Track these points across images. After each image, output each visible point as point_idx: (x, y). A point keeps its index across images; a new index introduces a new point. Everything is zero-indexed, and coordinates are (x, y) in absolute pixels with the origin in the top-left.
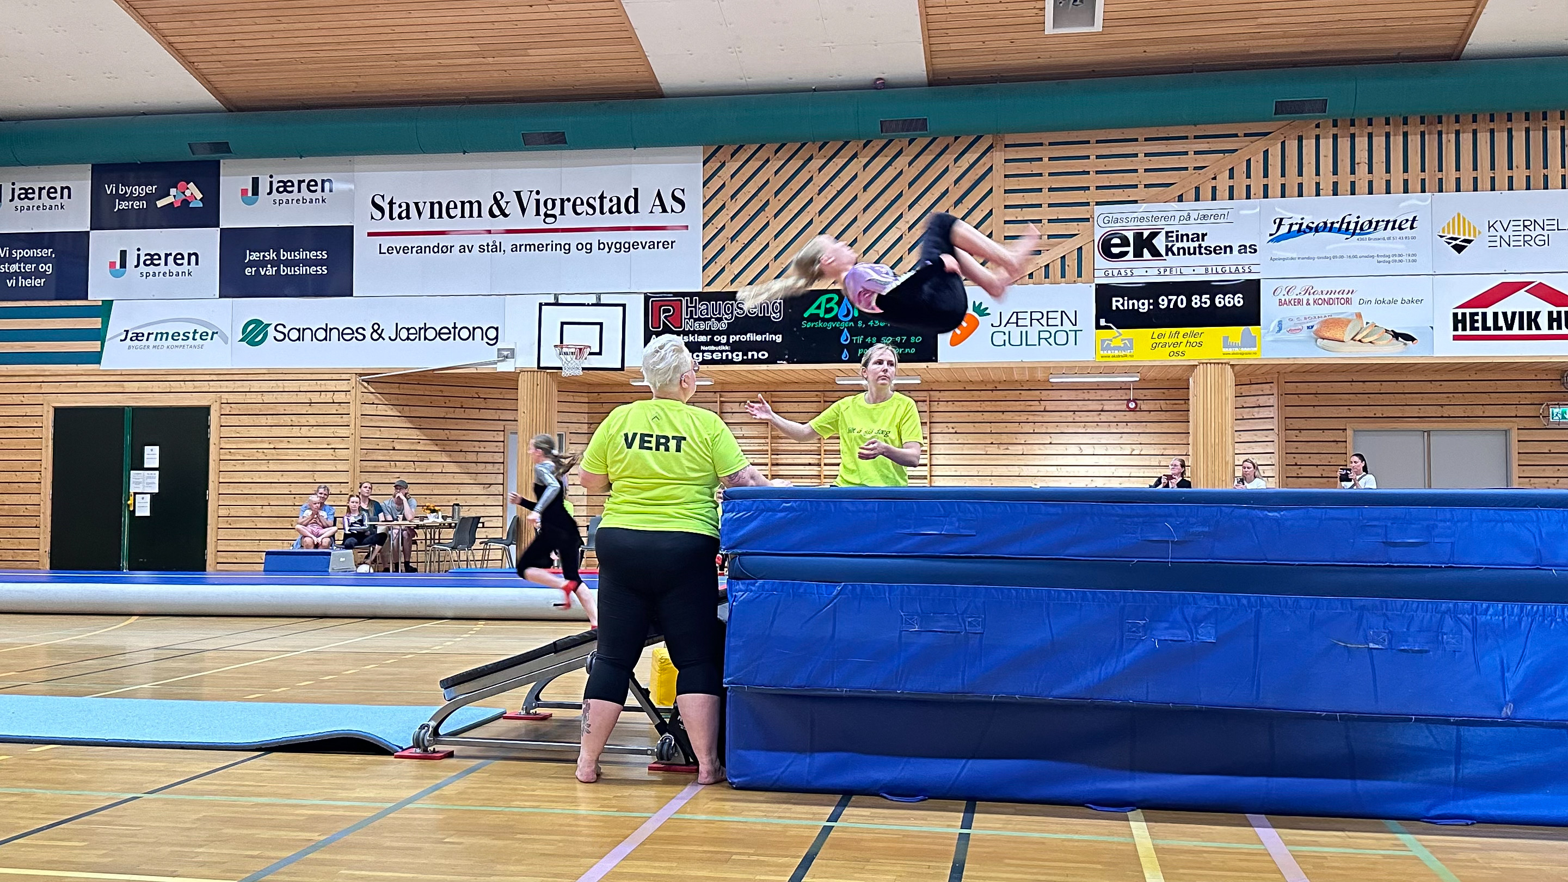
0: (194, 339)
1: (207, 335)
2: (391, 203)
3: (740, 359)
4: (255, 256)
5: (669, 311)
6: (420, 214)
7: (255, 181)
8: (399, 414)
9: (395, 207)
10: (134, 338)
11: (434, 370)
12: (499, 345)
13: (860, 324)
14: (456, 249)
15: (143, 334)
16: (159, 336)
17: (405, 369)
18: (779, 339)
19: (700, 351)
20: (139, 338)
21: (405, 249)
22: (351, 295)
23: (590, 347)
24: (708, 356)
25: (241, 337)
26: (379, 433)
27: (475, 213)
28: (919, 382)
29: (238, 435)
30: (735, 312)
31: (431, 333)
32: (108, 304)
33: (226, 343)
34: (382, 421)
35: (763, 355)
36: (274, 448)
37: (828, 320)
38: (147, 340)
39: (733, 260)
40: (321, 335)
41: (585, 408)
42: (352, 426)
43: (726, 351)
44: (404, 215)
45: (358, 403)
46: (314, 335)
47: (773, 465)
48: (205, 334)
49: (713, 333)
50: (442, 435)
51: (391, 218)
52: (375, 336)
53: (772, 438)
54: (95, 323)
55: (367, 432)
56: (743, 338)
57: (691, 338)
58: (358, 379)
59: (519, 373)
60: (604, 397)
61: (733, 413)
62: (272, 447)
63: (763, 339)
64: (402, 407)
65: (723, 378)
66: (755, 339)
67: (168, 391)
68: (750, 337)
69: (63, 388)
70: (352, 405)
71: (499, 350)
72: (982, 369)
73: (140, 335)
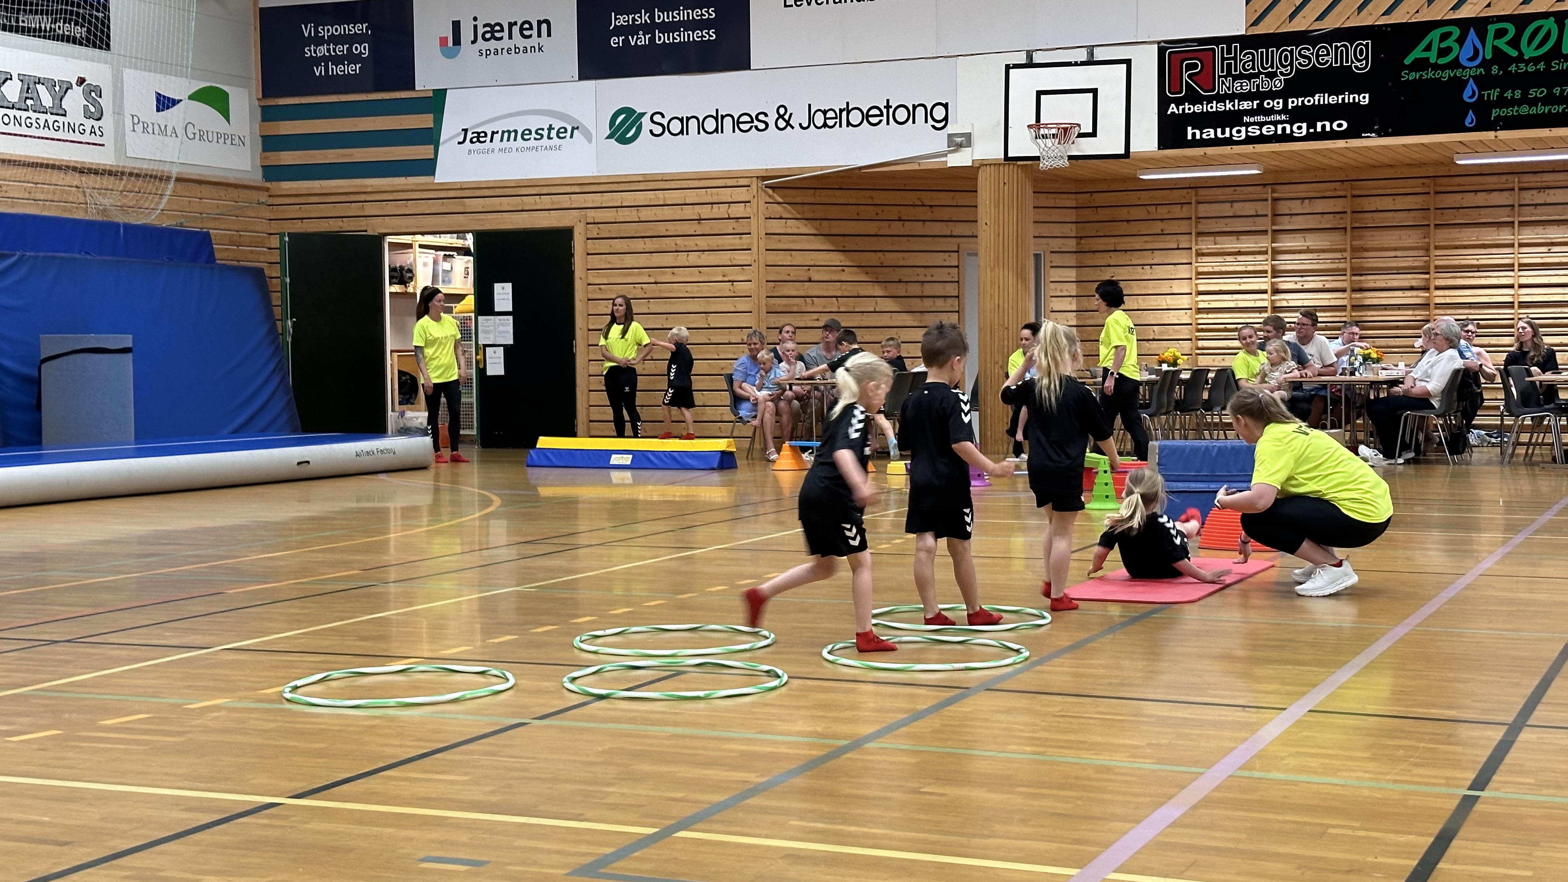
0: (549, 138)
1: (566, 131)
3: (1304, 133)
4: (622, 20)
5: (1195, 66)
8: (815, 232)
10: (475, 140)
11: (860, 168)
12: (950, 129)
13: (1495, 70)
15: (485, 133)
16: (506, 135)
17: (822, 168)
18: (1364, 99)
19: (1242, 124)
20: (481, 139)
22: (748, 67)
23: (1079, 125)
24: (1254, 131)
25: (609, 132)
26: (790, 258)
29: (609, 266)
30: (1296, 63)
31: (855, 117)
32: (440, 95)
33: (590, 141)
34: (794, 241)
35: (1340, 125)
36: (656, 283)
37: (1443, 67)
38: (491, 141)
40: (710, 125)
41: (1072, 215)
42: (755, 249)
43: (1282, 122)
45: (761, 218)
46: (701, 126)
47: (1354, 290)
48: (562, 130)
49: (1261, 96)
50: (873, 259)
52: (782, 124)
53: (1354, 249)
54: (425, 121)
55: (773, 258)
56: (1309, 101)
57: (1229, 106)
58: (760, 185)
59: (979, 168)
60: (1099, 199)
61: (1292, 215)
62: (653, 281)
63: (1340, 102)
64: (819, 222)
65: (1277, 163)
66: (1326, 102)
67: (520, 208)
68: (1319, 100)
69: (391, 209)
70: (753, 221)
71: (950, 136)
73: (482, 135)
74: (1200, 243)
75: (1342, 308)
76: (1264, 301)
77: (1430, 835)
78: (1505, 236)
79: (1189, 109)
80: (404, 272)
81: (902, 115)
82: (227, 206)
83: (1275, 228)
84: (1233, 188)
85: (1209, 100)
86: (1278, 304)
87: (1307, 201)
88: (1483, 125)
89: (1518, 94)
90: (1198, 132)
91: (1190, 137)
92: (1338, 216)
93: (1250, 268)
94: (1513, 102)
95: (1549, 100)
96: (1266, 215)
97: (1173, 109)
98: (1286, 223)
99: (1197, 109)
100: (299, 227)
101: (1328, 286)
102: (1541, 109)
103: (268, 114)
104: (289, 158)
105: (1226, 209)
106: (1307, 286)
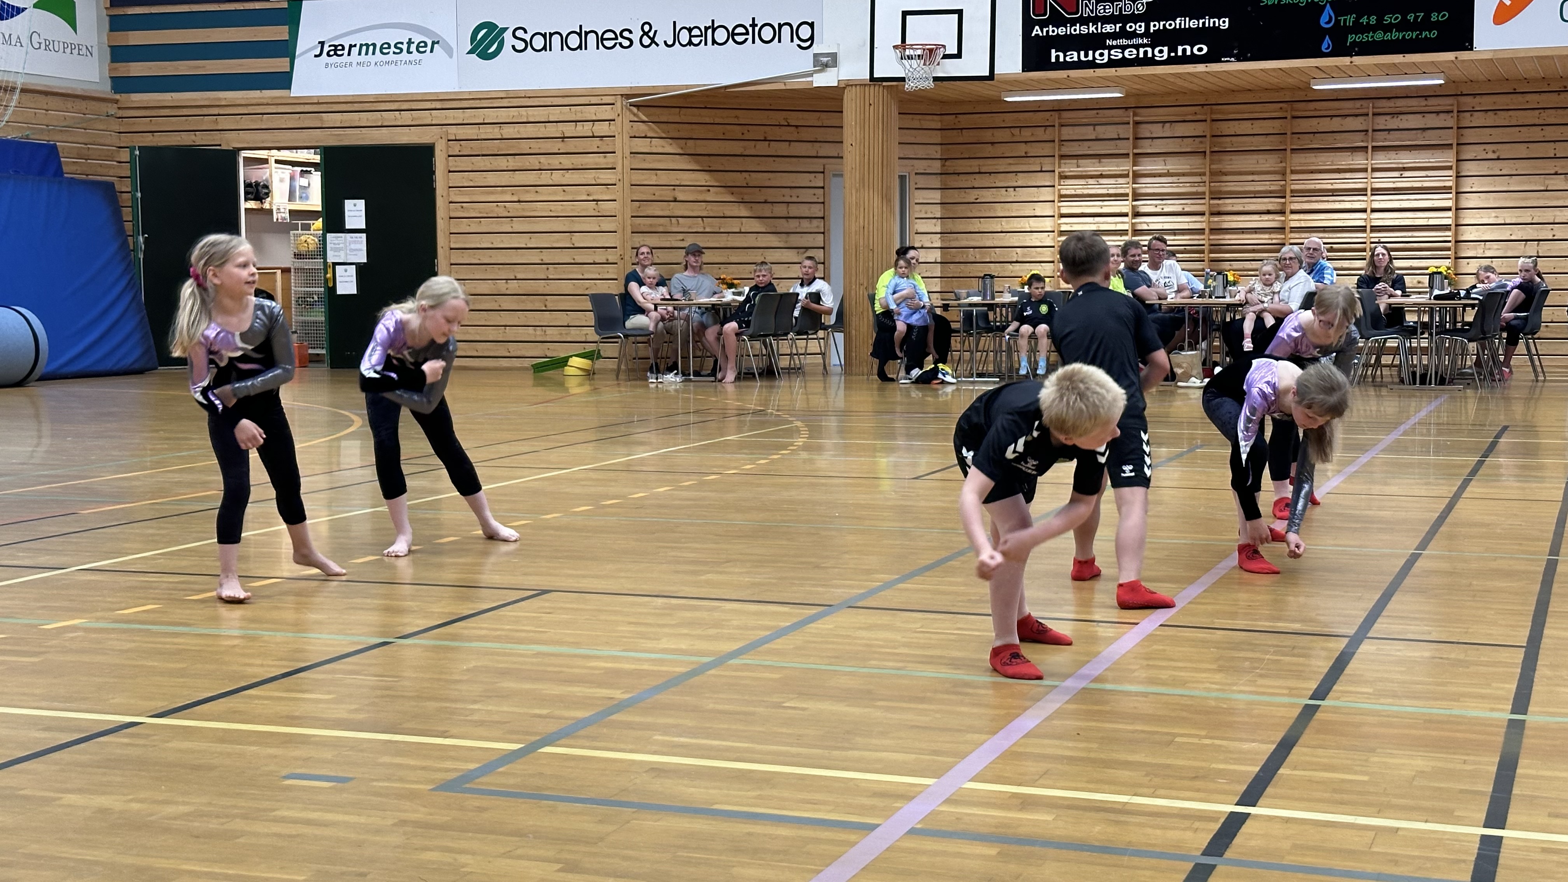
1: (426, 46)
3: (1165, 57)
8: (682, 152)
11: (726, 87)
12: (816, 49)
15: (343, 46)
16: (364, 48)
17: (687, 87)
18: (1224, 24)
19: (1105, 47)
20: (339, 53)
23: (944, 46)
24: (1117, 54)
25: (470, 47)
26: (655, 177)
28: (1442, 82)
29: (472, 184)
31: (721, 35)
32: (295, 6)
33: (451, 56)
34: (659, 161)
35: (1200, 50)
36: (519, 201)
38: (349, 54)
40: (574, 41)
41: (936, 137)
42: (619, 168)
43: (1143, 46)
45: (626, 137)
46: (564, 42)
47: (1212, 214)
48: (422, 44)
49: (1123, 19)
50: (738, 179)
52: (646, 41)
53: (1213, 173)
54: (280, 33)
55: (639, 177)
56: (1170, 25)
57: (1092, 29)
58: (624, 103)
59: (844, 88)
60: (964, 121)
61: (1153, 138)
62: (516, 199)
63: (1201, 26)
64: (684, 141)
65: (1138, 87)
66: (1187, 26)
67: (380, 124)
68: (1180, 24)
69: (246, 122)
70: (618, 139)
71: (816, 55)
72: (1544, 59)
73: (340, 48)
74: (1063, 165)
75: (1201, 231)
76: (1124, 224)
77: (1273, 742)
78: (1359, 161)
79: (1053, 31)
80: (260, 188)
81: (767, 33)
82: (73, 117)
83: (1136, 151)
84: (1095, 112)
85: (1073, 22)
86: (1139, 227)
87: (1168, 125)
88: (1339, 51)
89: (1373, 20)
90: (1061, 55)
91: (1053, 60)
92: (1197, 140)
93: (1111, 191)
94: (1368, 28)
95: (1403, 26)
96: (1128, 139)
97: (1037, 31)
98: (1147, 147)
99: (1061, 31)
100: (149, 141)
101: (1187, 209)
102: (1395, 35)
103: (117, 24)
104: (138, 69)
105: (1089, 132)
106: (1167, 209)
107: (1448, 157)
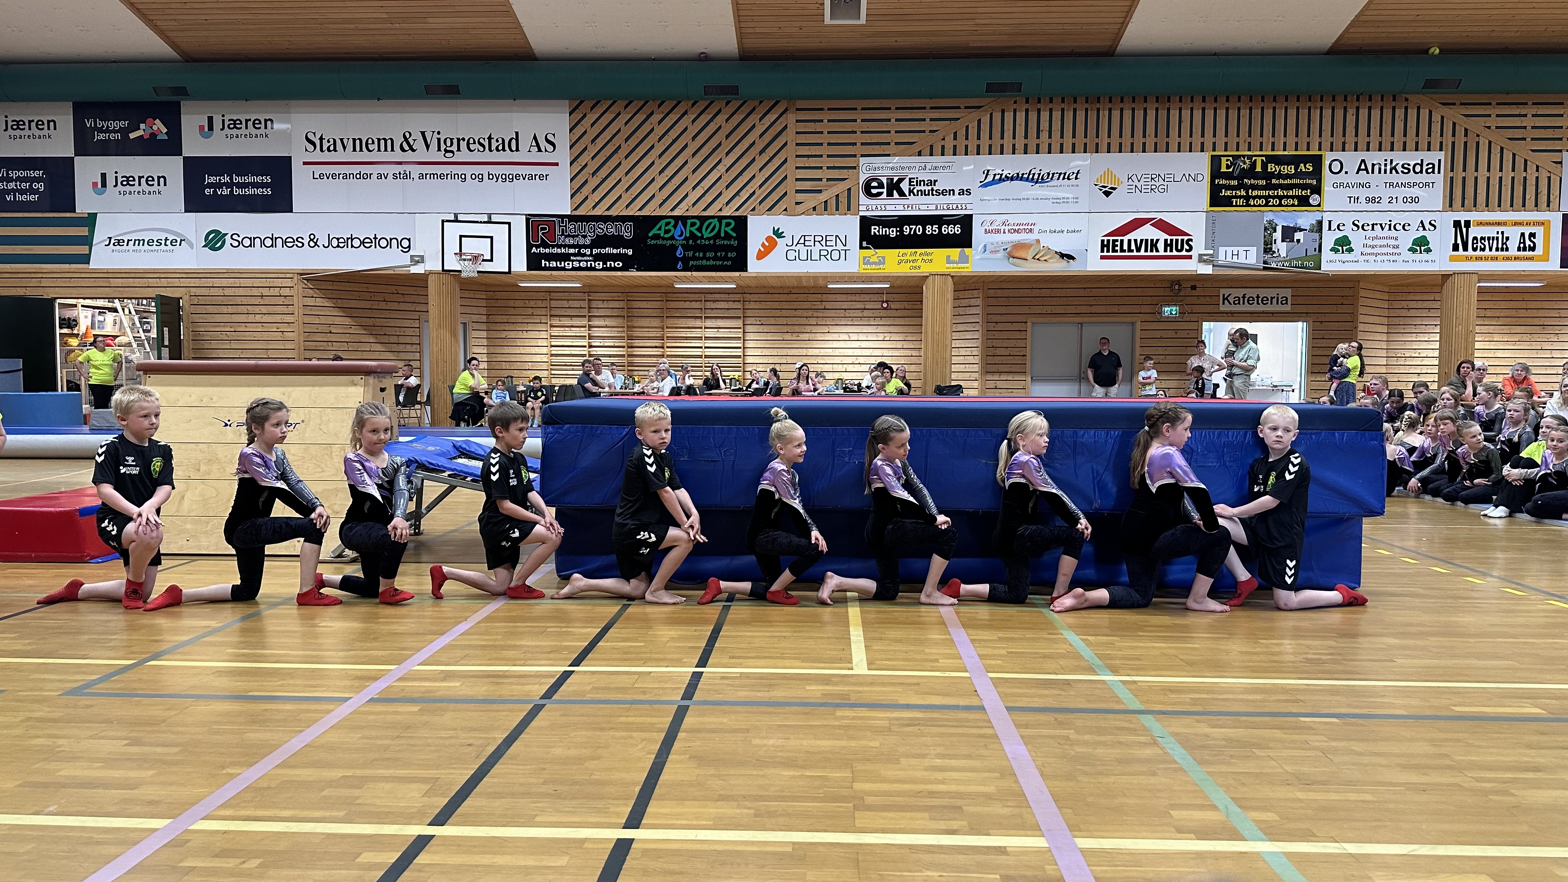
0: (165, 245)
1: (176, 242)
2: (321, 139)
3: (601, 267)
4: (212, 179)
5: (545, 229)
6: (344, 148)
7: (210, 119)
8: (335, 306)
9: (325, 142)
10: (116, 244)
11: (360, 272)
12: (411, 253)
13: (691, 242)
14: (374, 176)
15: (123, 241)
16: (137, 242)
17: (337, 270)
18: (630, 252)
19: (570, 260)
20: (121, 244)
21: (334, 176)
22: (291, 211)
23: (483, 255)
24: (576, 264)
25: (204, 243)
26: (318, 319)
27: (389, 148)
28: (735, 286)
29: (204, 321)
30: (596, 231)
31: (356, 243)
32: (93, 216)
33: (192, 248)
34: (320, 310)
35: (618, 264)
36: (235, 331)
37: (667, 239)
38: (128, 245)
39: (594, 191)
40: (268, 242)
41: (483, 303)
42: (296, 313)
43: (590, 261)
44: (332, 148)
45: (300, 296)
46: (262, 243)
47: (628, 347)
48: (174, 241)
49: (579, 247)
50: (370, 322)
51: (322, 150)
52: (312, 244)
53: (628, 327)
54: (83, 231)
55: (307, 319)
56: (603, 251)
57: (563, 250)
58: (299, 278)
59: (428, 275)
60: (498, 295)
61: (598, 308)
63: (618, 252)
64: (337, 300)
65: (590, 282)
66: (612, 252)
68: (608, 251)
69: (59, 283)
70: (295, 298)
72: (780, 277)
74: (552, 320)
75: (623, 356)
76: (585, 351)
78: (698, 323)
79: (543, 251)
80: (70, 321)
81: (383, 243)
83: (590, 314)
84: (568, 293)
85: (553, 247)
87: (606, 302)
88: (686, 268)
89: (701, 255)
90: (547, 263)
91: (543, 265)
92: (620, 310)
93: (577, 334)
94: (699, 259)
95: (715, 258)
96: (586, 308)
97: (534, 250)
98: (595, 313)
99: (547, 251)
101: (616, 344)
102: (711, 263)
105: (565, 304)
106: (606, 344)
107: (739, 323)
